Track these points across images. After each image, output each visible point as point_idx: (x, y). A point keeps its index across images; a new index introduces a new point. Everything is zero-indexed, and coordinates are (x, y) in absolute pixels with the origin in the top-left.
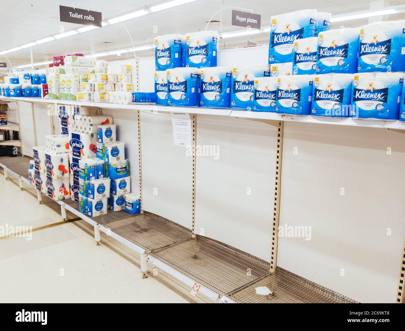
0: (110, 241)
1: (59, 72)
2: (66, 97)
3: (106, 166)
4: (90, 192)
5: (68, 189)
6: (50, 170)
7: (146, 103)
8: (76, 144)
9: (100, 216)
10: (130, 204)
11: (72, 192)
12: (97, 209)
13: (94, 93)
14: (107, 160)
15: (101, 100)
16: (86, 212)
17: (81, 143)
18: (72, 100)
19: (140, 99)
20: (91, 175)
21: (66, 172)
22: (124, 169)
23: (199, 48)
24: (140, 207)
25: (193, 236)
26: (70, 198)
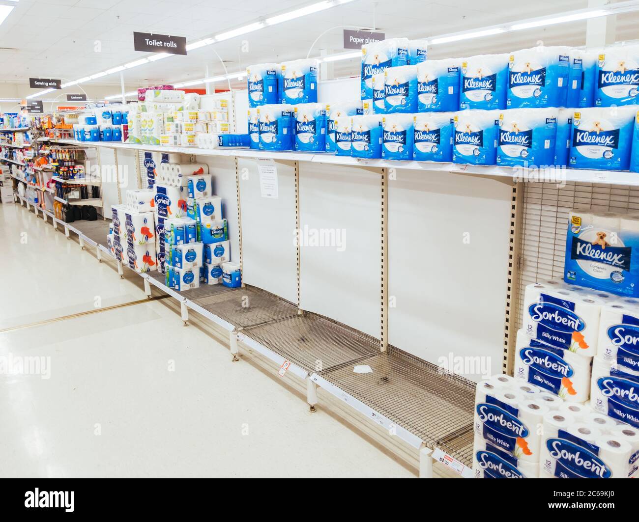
0: (201, 321)
1: (141, 109)
2: (148, 140)
3: (199, 228)
4: (177, 259)
5: (153, 259)
6: (131, 233)
7: (237, 147)
8: (162, 200)
9: (190, 291)
10: (228, 275)
11: (158, 261)
12: (185, 281)
13: (181, 135)
14: (198, 220)
15: (190, 145)
16: (173, 285)
17: (168, 198)
18: (155, 144)
19: (229, 142)
20: (179, 238)
21: (151, 236)
22: (221, 231)
23: (295, 80)
24: (240, 279)
25: (300, 313)
26: (157, 270)
